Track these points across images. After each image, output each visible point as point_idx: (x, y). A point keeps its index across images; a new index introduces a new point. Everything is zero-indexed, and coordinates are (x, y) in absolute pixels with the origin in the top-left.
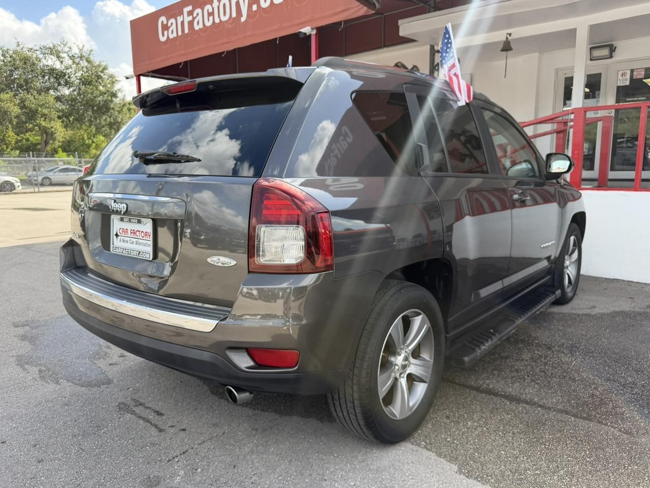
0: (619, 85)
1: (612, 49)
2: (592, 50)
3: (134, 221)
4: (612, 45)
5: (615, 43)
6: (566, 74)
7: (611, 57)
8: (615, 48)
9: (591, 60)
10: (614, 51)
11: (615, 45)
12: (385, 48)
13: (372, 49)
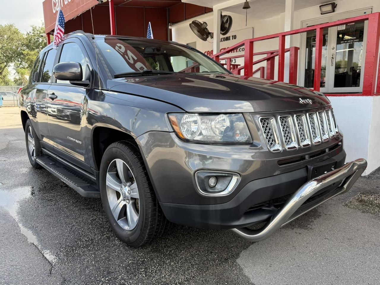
0: (339, 30)
1: (334, 6)
2: (321, 7)
4: (334, 3)
5: (336, 2)
6: (307, 24)
7: (334, 11)
8: (336, 5)
9: (321, 14)
10: (336, 7)
11: (336, 3)
12: (205, 14)
13: (199, 15)
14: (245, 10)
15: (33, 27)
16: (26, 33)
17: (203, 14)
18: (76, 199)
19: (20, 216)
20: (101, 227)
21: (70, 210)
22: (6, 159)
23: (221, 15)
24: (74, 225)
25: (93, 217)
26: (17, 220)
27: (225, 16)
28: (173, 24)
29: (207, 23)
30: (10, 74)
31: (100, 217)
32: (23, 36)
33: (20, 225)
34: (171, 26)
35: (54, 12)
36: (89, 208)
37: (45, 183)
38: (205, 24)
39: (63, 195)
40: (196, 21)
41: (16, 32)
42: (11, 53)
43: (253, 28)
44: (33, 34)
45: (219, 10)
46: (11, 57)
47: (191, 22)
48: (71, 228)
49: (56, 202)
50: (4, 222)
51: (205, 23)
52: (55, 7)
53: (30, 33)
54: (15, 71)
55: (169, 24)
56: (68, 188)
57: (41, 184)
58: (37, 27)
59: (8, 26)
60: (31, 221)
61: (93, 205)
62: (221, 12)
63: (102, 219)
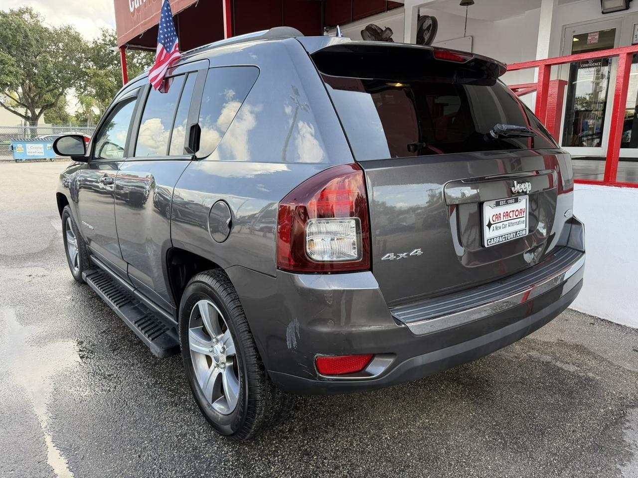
2: (604, 1)
3: (511, 201)
6: (574, 32)
7: (627, 8)
9: (603, 13)
12: (388, 11)
13: (377, 13)
14: (465, 7)
15: (103, 29)
16: (92, 40)
17: (383, 11)
18: (154, 377)
19: (50, 415)
20: (196, 458)
21: (140, 405)
22: (46, 272)
23: (419, 15)
24: (145, 448)
25: (182, 426)
26: (44, 425)
27: (426, 17)
28: (330, 29)
29: (392, 29)
30: (68, 105)
31: (194, 430)
32: (88, 45)
33: (48, 439)
34: (327, 32)
35: (132, 10)
36: (177, 401)
37: (104, 332)
38: (388, 31)
39: (133, 365)
40: (372, 25)
41: (77, 39)
42: (70, 72)
43: (472, 37)
44: (103, 42)
45: (414, 7)
46: (70, 80)
47: (364, 28)
48: (139, 456)
49: (116, 383)
50: (21, 429)
51: (389, 29)
52: (133, 2)
53: (98, 39)
54: (77, 100)
55: (325, 28)
56: (143, 347)
57: (96, 336)
58: (109, 30)
59: (63, 27)
60: (68, 432)
61: (184, 393)
62: (419, 11)
63: (199, 433)
